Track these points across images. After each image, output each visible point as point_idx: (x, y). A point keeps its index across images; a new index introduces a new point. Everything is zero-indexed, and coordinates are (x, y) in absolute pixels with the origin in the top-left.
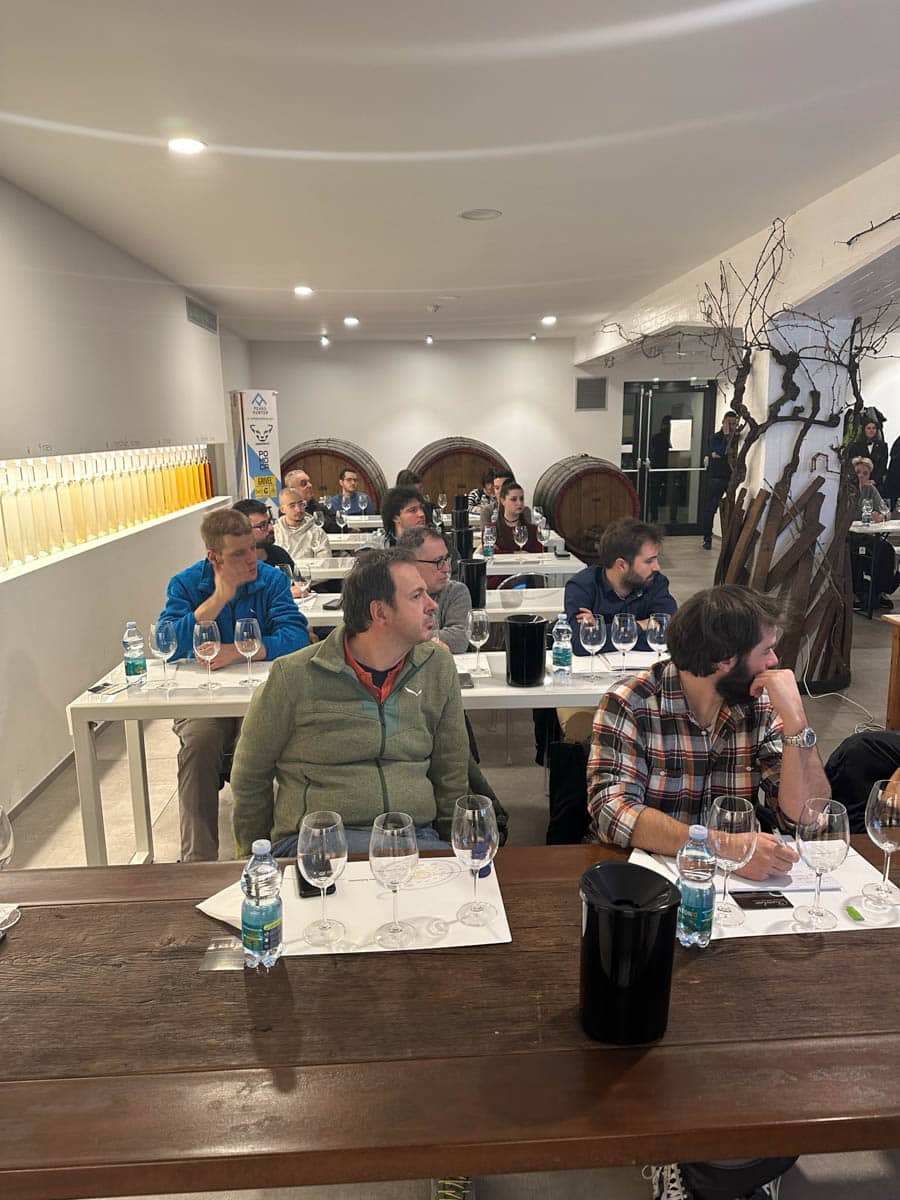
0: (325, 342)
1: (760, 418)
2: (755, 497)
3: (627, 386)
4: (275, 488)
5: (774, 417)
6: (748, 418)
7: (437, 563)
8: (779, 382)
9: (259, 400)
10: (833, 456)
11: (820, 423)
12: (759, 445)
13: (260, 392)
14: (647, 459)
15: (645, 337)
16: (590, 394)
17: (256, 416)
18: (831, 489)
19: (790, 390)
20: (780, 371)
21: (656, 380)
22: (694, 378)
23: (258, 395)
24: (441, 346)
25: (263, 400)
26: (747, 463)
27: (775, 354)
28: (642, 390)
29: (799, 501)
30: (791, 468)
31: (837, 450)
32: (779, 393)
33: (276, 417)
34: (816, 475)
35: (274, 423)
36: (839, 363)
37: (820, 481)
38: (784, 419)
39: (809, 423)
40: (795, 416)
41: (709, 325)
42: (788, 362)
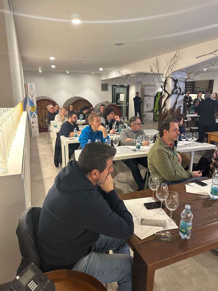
0: (40, 71)
1: (170, 93)
2: (168, 110)
3: (113, 85)
4: (35, 109)
5: (173, 93)
6: (168, 93)
7: (140, 124)
8: (173, 85)
9: (31, 86)
10: (183, 101)
11: (181, 94)
12: (169, 99)
13: (32, 84)
14: (115, 103)
15: (128, 74)
16: (104, 87)
17: (31, 90)
18: (182, 108)
19: (175, 87)
20: (174, 83)
21: (118, 84)
22: (126, 84)
23: (31, 85)
24: (71, 74)
25: (32, 86)
26: (166, 103)
27: (173, 79)
28: (114, 87)
29: (177, 110)
30: (176, 103)
31: (183, 100)
32: (173, 88)
33: (35, 90)
34: (180, 105)
35: (35, 92)
36: (184, 82)
37: (181, 106)
38: (175, 93)
39: (179, 94)
40: (176, 93)
41: (152, 72)
42: (176, 81)
